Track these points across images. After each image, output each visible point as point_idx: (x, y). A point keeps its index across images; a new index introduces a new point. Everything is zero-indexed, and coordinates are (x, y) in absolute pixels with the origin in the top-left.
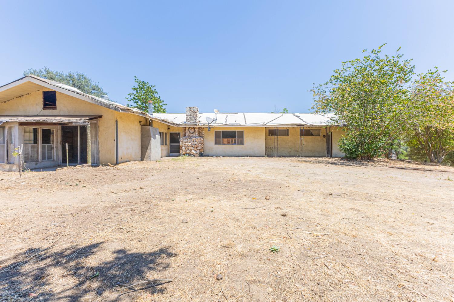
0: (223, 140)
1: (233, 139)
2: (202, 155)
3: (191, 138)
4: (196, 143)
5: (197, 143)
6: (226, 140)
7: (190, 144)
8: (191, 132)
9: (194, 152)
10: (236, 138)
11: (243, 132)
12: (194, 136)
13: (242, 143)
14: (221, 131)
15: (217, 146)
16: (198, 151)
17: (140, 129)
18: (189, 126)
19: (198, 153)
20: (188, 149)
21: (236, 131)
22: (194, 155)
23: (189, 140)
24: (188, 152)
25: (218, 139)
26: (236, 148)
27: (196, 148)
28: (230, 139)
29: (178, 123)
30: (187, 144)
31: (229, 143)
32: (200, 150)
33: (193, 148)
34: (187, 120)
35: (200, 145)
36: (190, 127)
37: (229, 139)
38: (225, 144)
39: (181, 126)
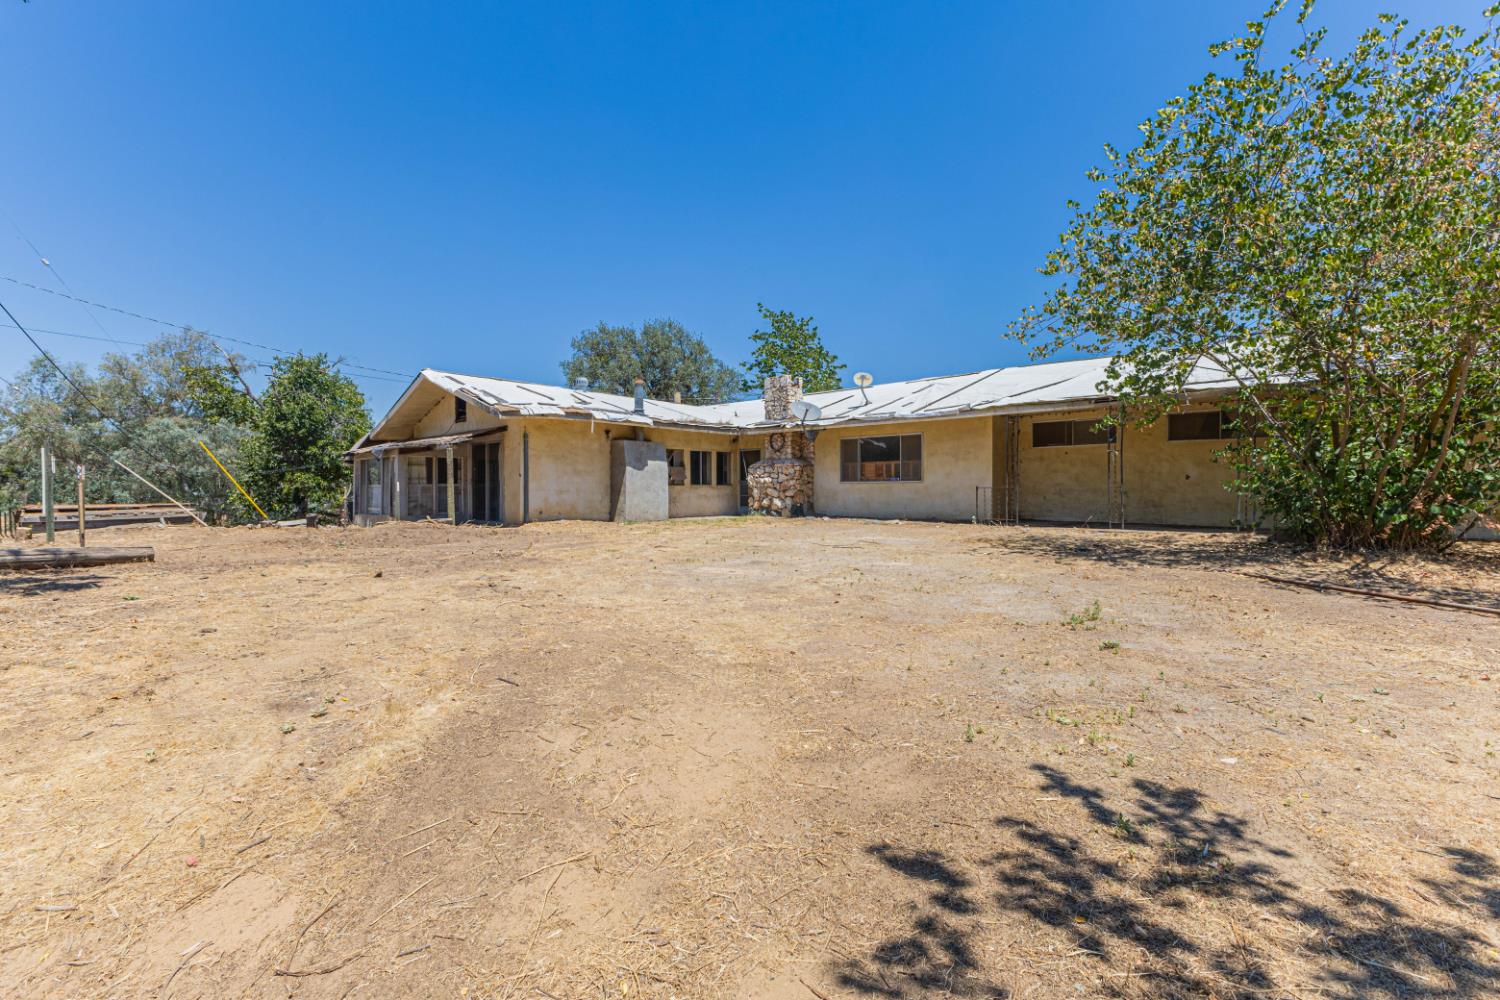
0: (862, 468)
1: (893, 464)
2: (797, 512)
3: (772, 466)
4: (782, 477)
5: (786, 478)
6: (871, 466)
7: (768, 480)
8: (776, 447)
9: (778, 503)
10: (898, 459)
11: (919, 438)
12: (783, 457)
13: (917, 476)
14: (856, 441)
15: (847, 485)
16: (789, 502)
17: (608, 449)
18: (772, 431)
19: (789, 507)
20: (767, 495)
21: (898, 438)
22: (779, 513)
23: (767, 469)
24: (765, 502)
25: (850, 465)
26: (899, 491)
27: (784, 491)
28: (884, 463)
29: (743, 425)
30: (762, 480)
31: (879, 477)
32: (792, 497)
33: (776, 494)
34: (768, 415)
35: (792, 483)
36: (773, 434)
37: (878, 463)
38: (868, 480)
39: (749, 433)
